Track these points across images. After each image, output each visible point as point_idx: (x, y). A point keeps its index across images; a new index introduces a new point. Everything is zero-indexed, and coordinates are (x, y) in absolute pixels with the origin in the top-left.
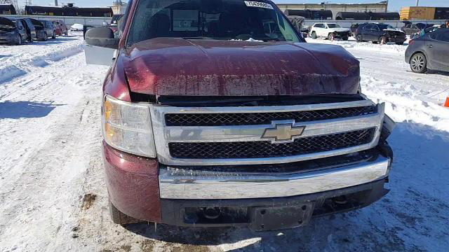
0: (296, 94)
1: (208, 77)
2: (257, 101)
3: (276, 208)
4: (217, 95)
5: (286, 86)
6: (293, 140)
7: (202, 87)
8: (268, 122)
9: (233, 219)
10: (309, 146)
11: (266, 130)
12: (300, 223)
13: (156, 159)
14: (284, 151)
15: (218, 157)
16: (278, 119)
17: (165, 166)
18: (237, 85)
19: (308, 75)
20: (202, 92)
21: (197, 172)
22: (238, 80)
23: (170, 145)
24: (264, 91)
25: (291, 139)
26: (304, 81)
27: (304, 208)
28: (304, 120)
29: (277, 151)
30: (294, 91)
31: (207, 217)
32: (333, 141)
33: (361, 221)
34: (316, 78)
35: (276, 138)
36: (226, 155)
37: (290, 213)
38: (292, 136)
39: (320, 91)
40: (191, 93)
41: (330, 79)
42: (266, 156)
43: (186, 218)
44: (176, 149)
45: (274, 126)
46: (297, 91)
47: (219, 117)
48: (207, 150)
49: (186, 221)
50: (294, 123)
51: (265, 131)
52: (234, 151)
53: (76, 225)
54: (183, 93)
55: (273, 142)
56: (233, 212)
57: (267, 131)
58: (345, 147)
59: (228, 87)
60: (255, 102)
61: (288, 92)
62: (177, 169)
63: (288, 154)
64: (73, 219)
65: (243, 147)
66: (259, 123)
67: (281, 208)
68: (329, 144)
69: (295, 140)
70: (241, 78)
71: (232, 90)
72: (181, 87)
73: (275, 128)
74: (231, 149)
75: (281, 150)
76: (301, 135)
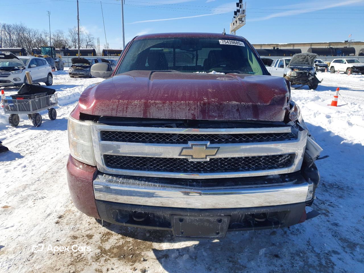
0: (211, 119)
1: (136, 102)
2: (176, 124)
3: (192, 218)
4: (142, 117)
5: (203, 112)
6: (208, 159)
7: (129, 110)
8: (185, 142)
9: (158, 223)
10: (226, 165)
11: (183, 148)
12: (218, 234)
13: (96, 167)
14: (202, 168)
15: (144, 170)
16: (195, 140)
17: (102, 174)
18: (159, 109)
19: (225, 103)
20: (129, 114)
21: (125, 180)
22: (161, 105)
23: (105, 156)
24: (182, 115)
25: (206, 158)
26: (220, 108)
27: (220, 221)
28: (220, 142)
29: (195, 168)
30: (210, 116)
31: (135, 219)
32: (250, 163)
33: (300, 240)
34: (233, 106)
35: (192, 156)
36: (151, 168)
37: (206, 224)
38: (206, 156)
39: (236, 117)
40: (120, 115)
41: (248, 107)
42: (185, 171)
43: (119, 218)
44: (110, 160)
45: (190, 146)
46: (213, 116)
47: (143, 136)
48: (134, 163)
49: (117, 220)
50: (209, 143)
51: (182, 150)
52: (158, 165)
53: (62, 214)
54: (114, 114)
55: (190, 160)
56: (159, 217)
57: (184, 150)
58: (264, 169)
59: (151, 111)
60: (174, 125)
61: (204, 117)
62: (111, 177)
63: (206, 171)
64: (63, 208)
65: (165, 162)
66: (178, 142)
67: (197, 218)
68: (247, 165)
69: (211, 159)
70: (164, 103)
71: (155, 113)
72: (113, 109)
73: (191, 148)
74: (154, 164)
75: (199, 167)
76: (214, 155)
